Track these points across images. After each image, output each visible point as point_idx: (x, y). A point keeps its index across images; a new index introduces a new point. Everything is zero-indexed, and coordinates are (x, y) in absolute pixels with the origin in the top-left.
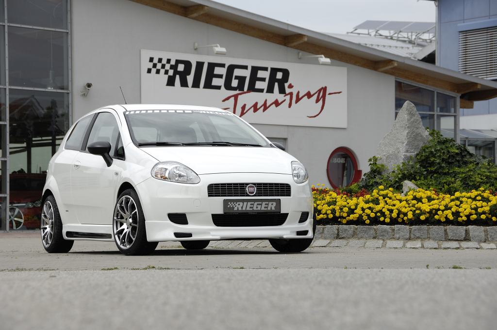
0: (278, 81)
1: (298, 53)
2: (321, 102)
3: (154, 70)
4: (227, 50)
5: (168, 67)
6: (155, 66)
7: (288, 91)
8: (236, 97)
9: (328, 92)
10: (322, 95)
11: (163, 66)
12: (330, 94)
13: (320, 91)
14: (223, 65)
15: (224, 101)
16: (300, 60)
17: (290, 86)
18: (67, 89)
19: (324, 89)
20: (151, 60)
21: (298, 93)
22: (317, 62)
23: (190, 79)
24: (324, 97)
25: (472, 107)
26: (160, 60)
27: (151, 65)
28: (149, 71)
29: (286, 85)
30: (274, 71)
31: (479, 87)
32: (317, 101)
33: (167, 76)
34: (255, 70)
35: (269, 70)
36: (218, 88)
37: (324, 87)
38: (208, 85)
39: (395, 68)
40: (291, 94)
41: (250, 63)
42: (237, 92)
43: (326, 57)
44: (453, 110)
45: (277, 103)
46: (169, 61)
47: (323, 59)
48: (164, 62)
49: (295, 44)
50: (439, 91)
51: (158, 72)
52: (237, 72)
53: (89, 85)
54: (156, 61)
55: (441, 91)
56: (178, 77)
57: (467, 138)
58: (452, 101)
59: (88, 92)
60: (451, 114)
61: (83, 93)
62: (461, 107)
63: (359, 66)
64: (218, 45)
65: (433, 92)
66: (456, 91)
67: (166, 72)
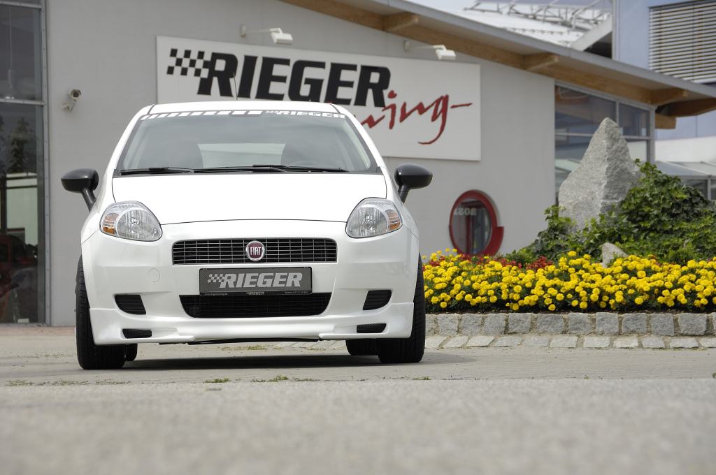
0: (373, 86)
1: (405, 41)
2: (440, 119)
3: (178, 70)
4: (293, 36)
5: (199, 64)
6: (179, 62)
7: (388, 102)
9: (450, 104)
10: (442, 107)
11: (193, 63)
12: (453, 107)
13: (438, 102)
14: (285, 62)
16: (407, 54)
17: (392, 95)
18: (41, 99)
19: (445, 99)
20: (174, 53)
21: (405, 105)
22: (434, 57)
23: (235, 83)
24: (444, 111)
25: (673, 126)
26: (187, 54)
27: (172, 62)
28: (170, 70)
29: (386, 93)
30: (367, 71)
31: (685, 95)
32: (434, 118)
33: (198, 80)
34: (337, 69)
35: (359, 69)
36: (279, 97)
37: (444, 95)
38: (264, 93)
39: (555, 66)
40: (393, 107)
41: (330, 58)
43: (448, 48)
44: (644, 131)
45: (371, 122)
46: (201, 55)
47: (443, 52)
48: (194, 56)
49: (399, 27)
50: (623, 102)
51: (184, 72)
52: (309, 73)
53: (76, 94)
54: (180, 55)
55: (626, 102)
56: (215, 80)
58: (643, 117)
59: (74, 104)
60: (641, 138)
61: (65, 106)
62: (658, 127)
63: (498, 62)
64: (279, 30)
65: (614, 103)
66: (649, 102)
67: (198, 73)
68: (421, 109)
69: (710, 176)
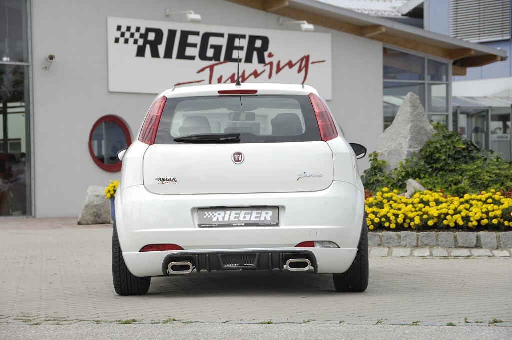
0: (257, 50)
1: (279, 19)
2: (303, 72)
3: (122, 40)
4: (201, 17)
5: (137, 36)
6: (123, 35)
7: (268, 60)
8: (212, 68)
9: (311, 61)
10: (305, 64)
11: (132, 35)
12: (313, 63)
13: (302, 60)
14: (197, 34)
15: (199, 72)
16: (281, 27)
17: (271, 56)
18: (27, 61)
19: (307, 58)
20: (119, 28)
21: (279, 62)
22: (299, 29)
23: (162, 49)
24: (307, 66)
25: (465, 74)
26: (129, 29)
27: (118, 34)
28: (117, 41)
29: (266, 54)
30: (253, 39)
31: (473, 53)
32: (300, 71)
33: (136, 47)
34: (232, 38)
35: (248, 38)
36: (193, 58)
37: (307, 55)
38: (182, 56)
39: (383, 34)
40: (271, 64)
41: (227, 31)
42: (213, 62)
43: (309, 23)
44: (444, 78)
45: (256, 74)
46: (138, 30)
47: (307, 26)
48: (133, 30)
49: (276, 9)
50: (430, 58)
51: (127, 41)
52: (213, 41)
53: (52, 58)
54: (124, 29)
55: (432, 58)
56: (148, 47)
57: (459, 107)
58: (444, 68)
59: (50, 65)
60: (443, 83)
61: (45, 66)
62: (454, 75)
63: (344, 31)
64: (192, 12)
65: (423, 59)
66: (449, 57)
67: (136, 42)
68: (290, 65)
69: (491, 107)
